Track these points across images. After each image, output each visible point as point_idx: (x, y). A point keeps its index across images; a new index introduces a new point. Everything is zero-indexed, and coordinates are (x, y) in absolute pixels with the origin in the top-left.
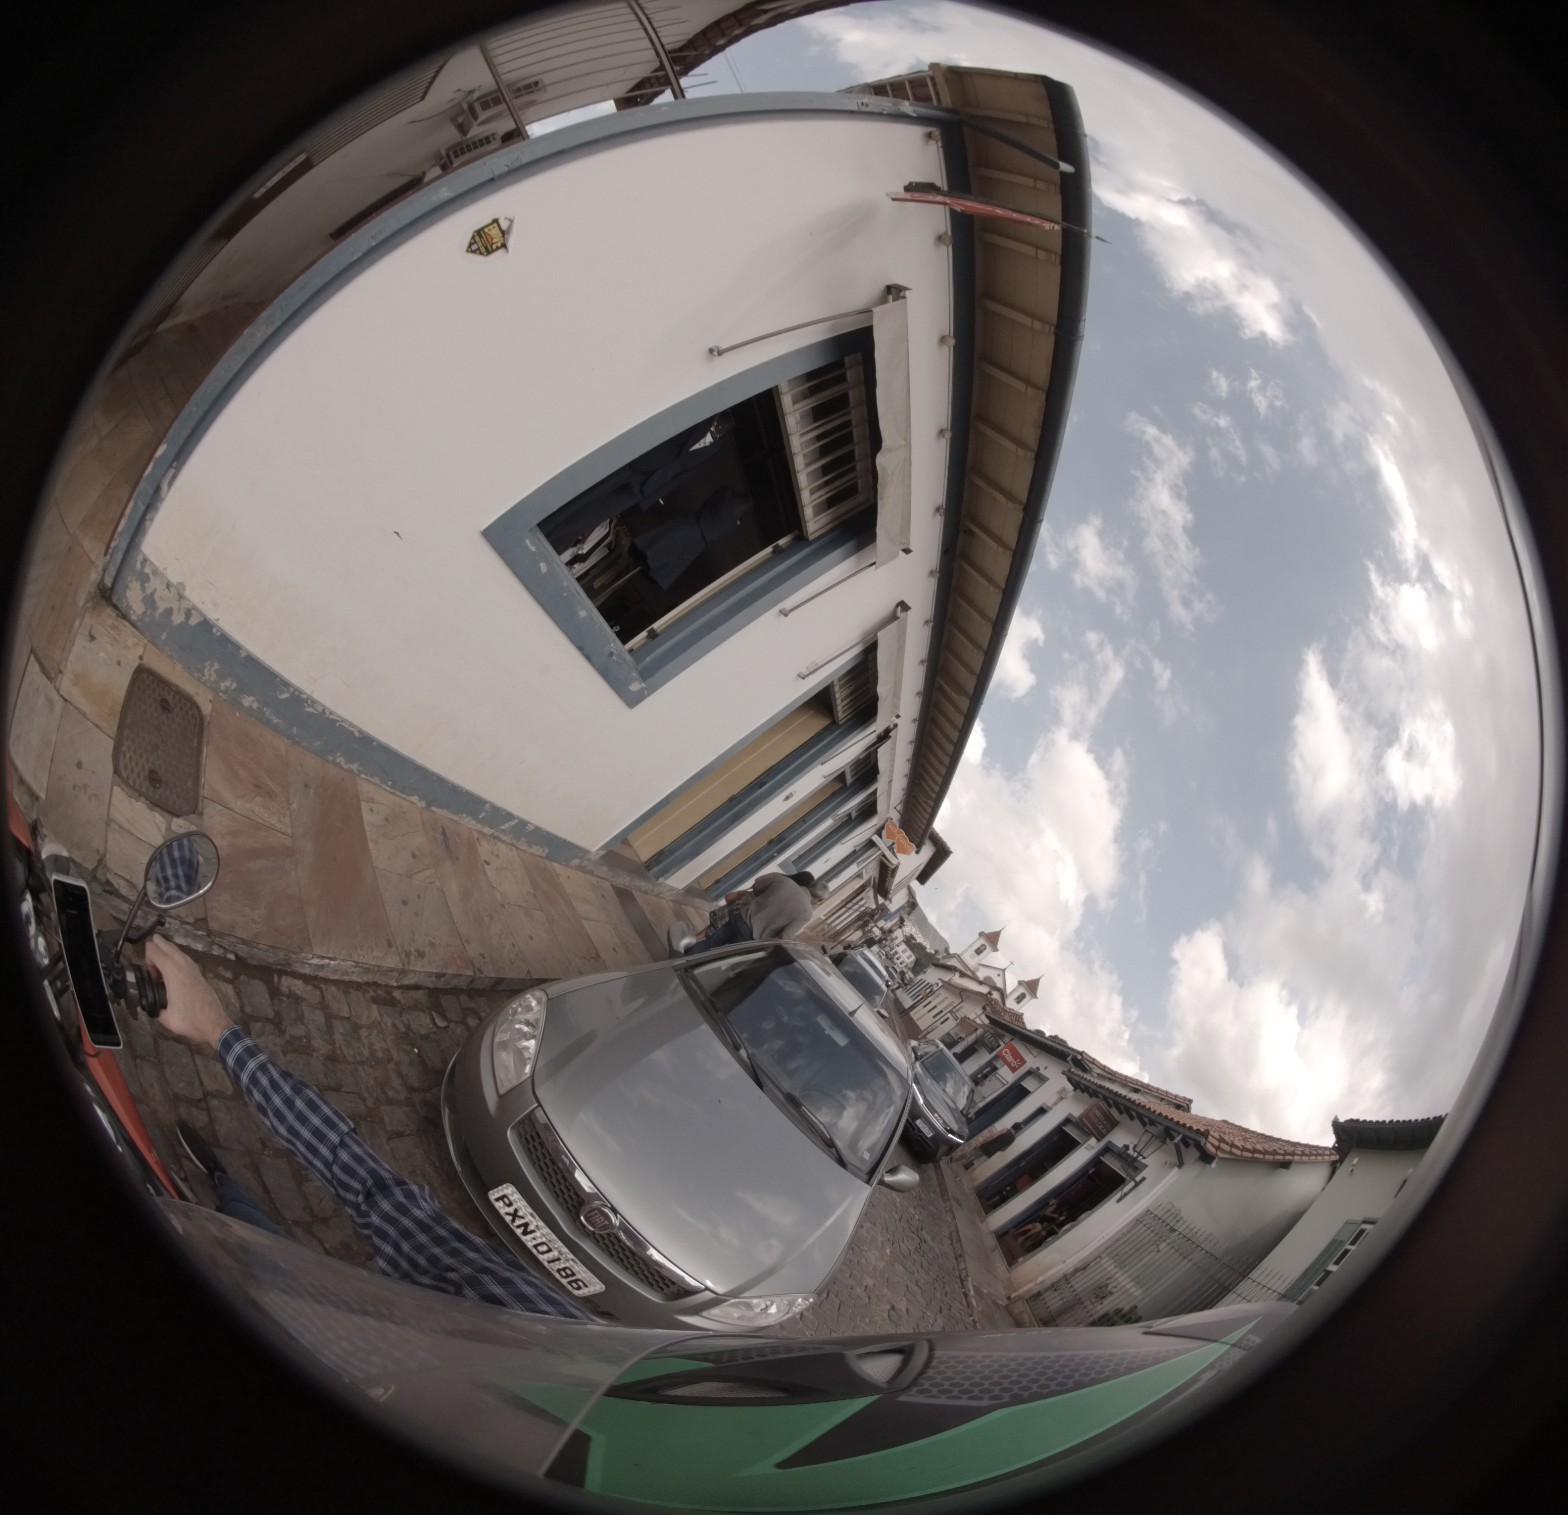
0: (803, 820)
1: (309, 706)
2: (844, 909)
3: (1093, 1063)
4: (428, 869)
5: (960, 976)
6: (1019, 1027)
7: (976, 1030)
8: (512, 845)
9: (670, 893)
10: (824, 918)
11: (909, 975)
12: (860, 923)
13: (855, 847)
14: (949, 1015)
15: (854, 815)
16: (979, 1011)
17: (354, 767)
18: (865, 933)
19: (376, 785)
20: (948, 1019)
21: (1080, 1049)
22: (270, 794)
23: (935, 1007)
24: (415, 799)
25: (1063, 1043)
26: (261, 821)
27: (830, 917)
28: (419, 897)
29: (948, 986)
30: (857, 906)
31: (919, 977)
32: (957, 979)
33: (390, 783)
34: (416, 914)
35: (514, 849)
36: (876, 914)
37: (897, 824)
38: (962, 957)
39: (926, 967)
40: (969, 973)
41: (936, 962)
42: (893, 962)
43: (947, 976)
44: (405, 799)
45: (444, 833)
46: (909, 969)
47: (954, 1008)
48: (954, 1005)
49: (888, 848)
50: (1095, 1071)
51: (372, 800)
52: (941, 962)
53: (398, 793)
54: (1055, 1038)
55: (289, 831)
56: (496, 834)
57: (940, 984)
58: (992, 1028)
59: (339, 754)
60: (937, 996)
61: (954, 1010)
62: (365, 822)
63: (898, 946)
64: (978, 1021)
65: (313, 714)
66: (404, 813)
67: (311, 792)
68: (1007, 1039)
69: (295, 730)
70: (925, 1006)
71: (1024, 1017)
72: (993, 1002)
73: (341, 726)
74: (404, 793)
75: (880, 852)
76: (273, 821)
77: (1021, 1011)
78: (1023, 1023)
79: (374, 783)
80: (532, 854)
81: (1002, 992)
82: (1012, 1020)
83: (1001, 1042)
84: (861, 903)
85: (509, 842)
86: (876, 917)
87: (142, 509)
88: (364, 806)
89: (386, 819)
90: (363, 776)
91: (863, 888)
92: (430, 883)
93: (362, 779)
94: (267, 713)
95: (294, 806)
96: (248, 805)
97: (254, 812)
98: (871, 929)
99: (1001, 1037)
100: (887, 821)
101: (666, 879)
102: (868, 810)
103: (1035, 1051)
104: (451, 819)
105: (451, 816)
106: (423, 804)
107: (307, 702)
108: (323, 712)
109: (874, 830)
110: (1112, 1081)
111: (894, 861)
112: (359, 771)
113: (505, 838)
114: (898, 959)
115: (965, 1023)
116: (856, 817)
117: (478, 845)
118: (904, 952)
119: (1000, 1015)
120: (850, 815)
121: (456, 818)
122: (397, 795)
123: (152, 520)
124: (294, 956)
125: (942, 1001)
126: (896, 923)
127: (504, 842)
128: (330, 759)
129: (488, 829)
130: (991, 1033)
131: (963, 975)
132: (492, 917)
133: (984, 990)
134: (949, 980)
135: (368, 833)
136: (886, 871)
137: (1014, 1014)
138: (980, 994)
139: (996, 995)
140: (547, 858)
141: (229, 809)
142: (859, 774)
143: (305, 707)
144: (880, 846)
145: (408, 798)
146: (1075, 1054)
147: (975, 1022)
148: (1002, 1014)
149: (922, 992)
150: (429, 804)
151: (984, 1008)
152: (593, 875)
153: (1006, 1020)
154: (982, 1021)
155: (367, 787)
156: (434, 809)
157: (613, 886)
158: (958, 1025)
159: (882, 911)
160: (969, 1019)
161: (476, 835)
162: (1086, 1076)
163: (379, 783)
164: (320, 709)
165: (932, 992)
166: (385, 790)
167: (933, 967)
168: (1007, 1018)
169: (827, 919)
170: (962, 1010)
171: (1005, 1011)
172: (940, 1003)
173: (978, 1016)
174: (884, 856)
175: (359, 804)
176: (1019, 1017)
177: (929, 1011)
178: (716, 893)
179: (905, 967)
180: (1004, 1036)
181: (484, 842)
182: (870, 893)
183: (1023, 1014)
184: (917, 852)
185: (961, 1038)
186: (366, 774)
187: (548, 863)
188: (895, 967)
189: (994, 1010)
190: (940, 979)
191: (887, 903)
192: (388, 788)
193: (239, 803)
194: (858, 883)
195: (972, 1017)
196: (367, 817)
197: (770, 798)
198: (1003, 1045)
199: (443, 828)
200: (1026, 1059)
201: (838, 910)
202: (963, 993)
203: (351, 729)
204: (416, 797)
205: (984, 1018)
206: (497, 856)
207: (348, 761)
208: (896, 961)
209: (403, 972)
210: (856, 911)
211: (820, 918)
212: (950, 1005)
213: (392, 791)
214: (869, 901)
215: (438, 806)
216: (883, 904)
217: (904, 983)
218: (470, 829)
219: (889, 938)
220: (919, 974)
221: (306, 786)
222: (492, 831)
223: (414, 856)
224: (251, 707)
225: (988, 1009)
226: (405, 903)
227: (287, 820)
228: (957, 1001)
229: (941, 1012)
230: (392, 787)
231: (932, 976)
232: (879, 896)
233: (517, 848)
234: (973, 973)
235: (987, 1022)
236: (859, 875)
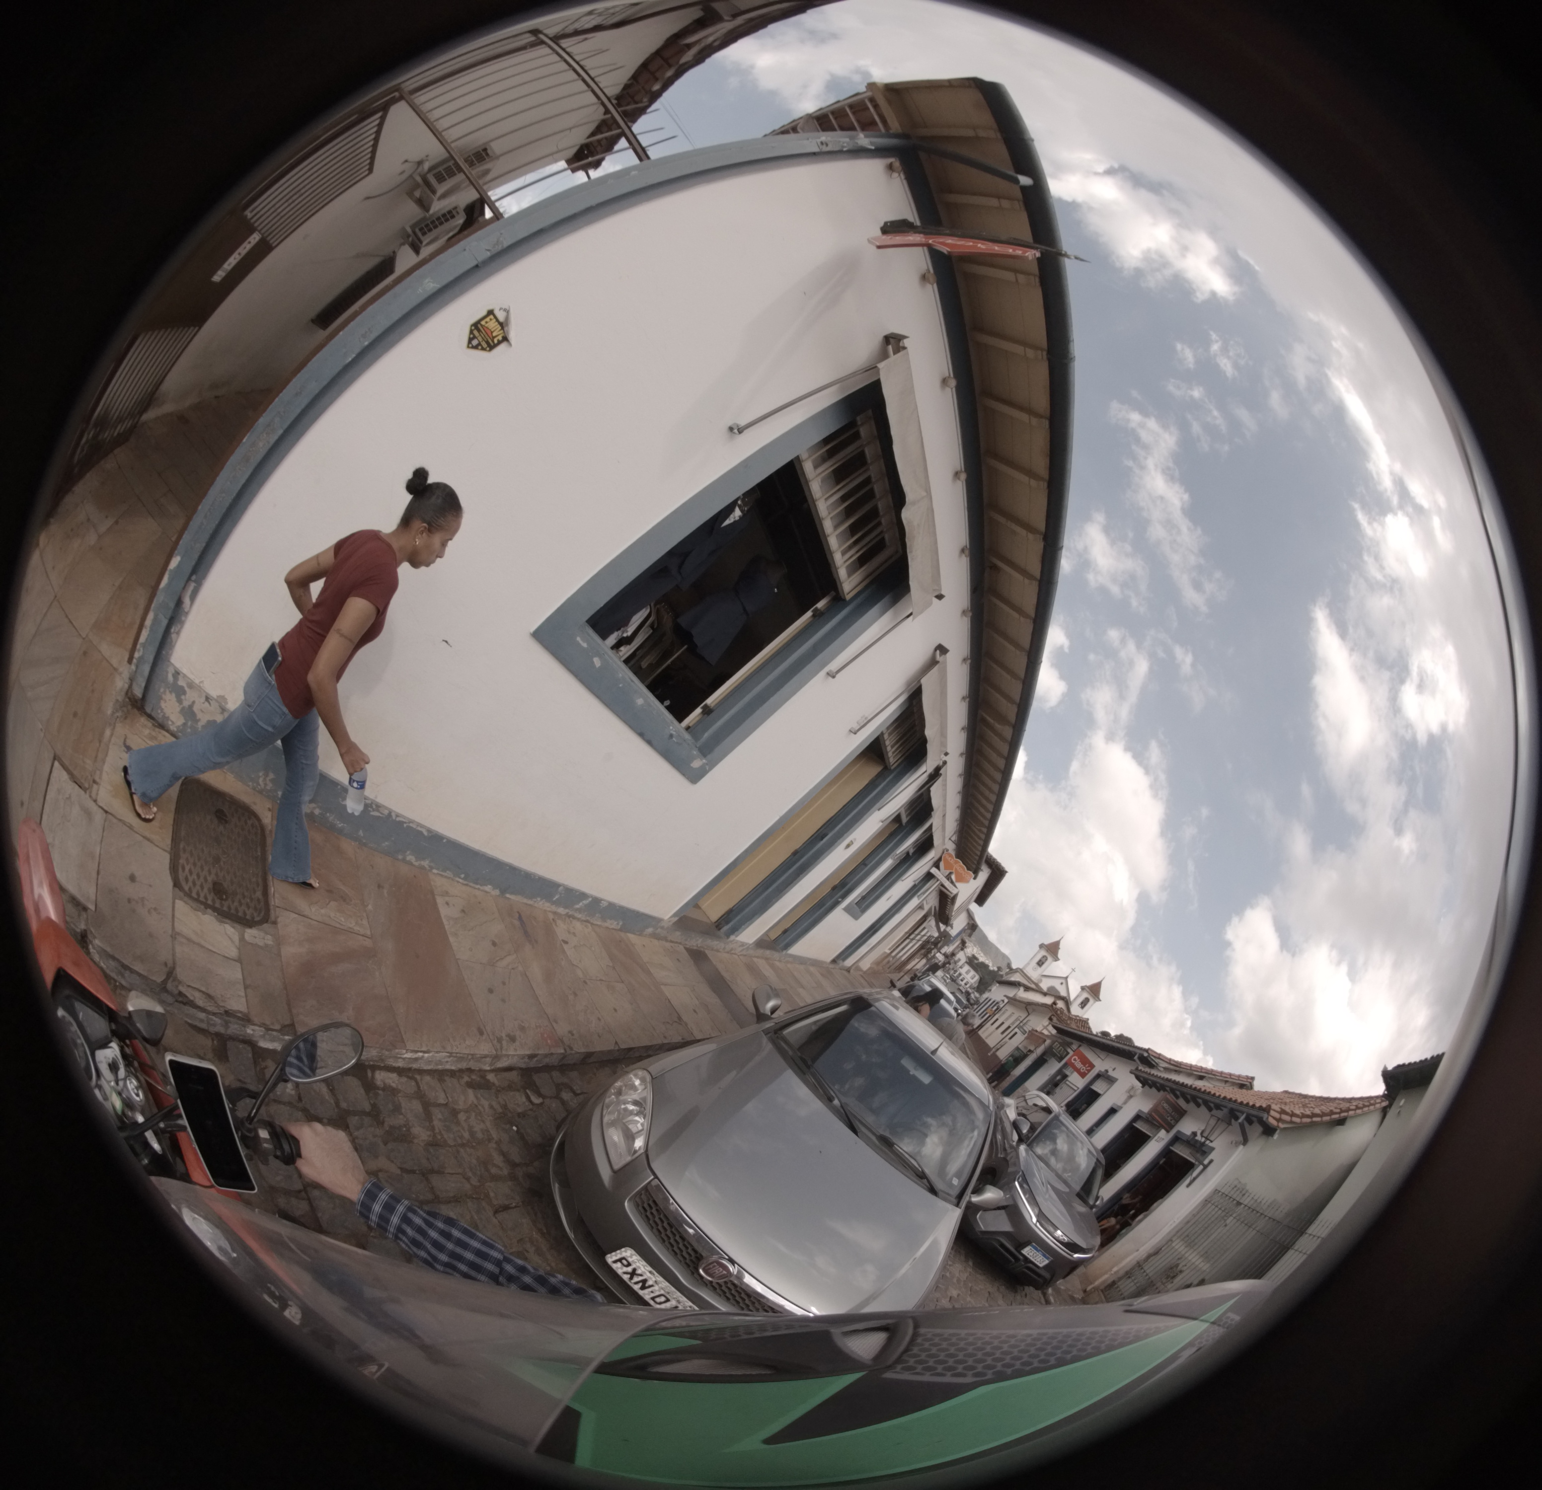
0: (864, 863)
1: (374, 810)
2: (908, 941)
3: (1159, 1058)
4: (510, 955)
5: (1025, 990)
6: (1086, 1033)
7: (1045, 1041)
8: (587, 921)
9: (741, 948)
10: (888, 952)
11: (974, 995)
12: (923, 951)
13: (914, 881)
14: (1016, 1030)
15: (911, 851)
16: (1046, 1022)
17: (426, 863)
18: (928, 960)
19: (449, 878)
20: (1016, 1033)
21: (1146, 1046)
22: (344, 899)
23: (1003, 1023)
24: (488, 888)
25: (1129, 1041)
26: (338, 926)
27: (894, 950)
28: (504, 983)
29: (1014, 1001)
30: (919, 937)
31: (986, 995)
32: (1022, 994)
33: (463, 876)
34: (503, 1001)
35: (589, 925)
36: (939, 942)
37: (953, 854)
38: (1025, 971)
39: (990, 985)
40: (1033, 986)
41: (1000, 979)
42: (957, 984)
43: (1011, 992)
44: (479, 889)
45: (520, 918)
46: (974, 989)
47: (1021, 1022)
48: (1021, 1020)
49: (946, 877)
50: (1161, 1065)
51: (446, 894)
52: (1005, 978)
53: (471, 884)
54: (1120, 1038)
55: (368, 933)
56: (571, 913)
57: (1006, 1000)
58: (1059, 1038)
59: (408, 852)
60: (1004, 1013)
61: (1021, 1024)
62: (442, 916)
63: (961, 967)
64: (1046, 1032)
65: (378, 817)
66: (480, 903)
67: (385, 891)
68: (1074, 1047)
69: (361, 833)
70: (992, 1024)
71: (1089, 1022)
72: (1059, 1012)
73: (409, 827)
74: (477, 884)
75: (938, 882)
76: (351, 924)
77: (1085, 1016)
78: (1089, 1028)
79: (446, 877)
80: (607, 928)
81: (1066, 1001)
82: (1078, 1027)
83: (1069, 1050)
84: (923, 933)
85: (584, 919)
86: (939, 945)
87: (165, 622)
88: (440, 901)
89: (463, 911)
90: (435, 871)
91: (924, 919)
92: (513, 969)
93: (434, 874)
94: (331, 819)
95: (370, 907)
96: (323, 911)
97: (330, 917)
98: (934, 955)
99: (1069, 1045)
100: (943, 853)
101: (737, 936)
102: (925, 845)
103: (1103, 1054)
104: (526, 904)
105: (525, 901)
106: (497, 892)
107: (372, 807)
108: (390, 815)
109: (931, 863)
110: (1177, 1072)
111: (954, 891)
112: (430, 866)
113: (579, 916)
114: (962, 980)
115: (1034, 1037)
116: (914, 853)
117: (554, 926)
118: (967, 973)
119: (1067, 1024)
120: (908, 853)
121: (530, 902)
122: (470, 886)
123: (178, 633)
124: (387, 1053)
125: (1009, 1016)
126: (958, 946)
127: (578, 919)
128: (400, 857)
129: (562, 909)
130: (1059, 1043)
131: (1027, 989)
132: (575, 995)
133: (1048, 1000)
134: (1015, 996)
135: (446, 927)
136: (945, 900)
137: (1080, 1020)
138: (1044, 1005)
139: (1060, 1004)
140: (621, 930)
141: (303, 916)
142: (913, 813)
143: (370, 811)
144: (939, 878)
145: (482, 888)
146: (1141, 1052)
147: (1043, 1034)
148: (1069, 1022)
149: (988, 1011)
150: (503, 892)
151: (1050, 1019)
152: (667, 941)
153: (1073, 1027)
154: (1050, 1032)
155: (440, 881)
156: (508, 896)
157: (687, 949)
158: (1026, 1038)
159: (945, 938)
160: (1036, 1031)
161: (551, 916)
162: (1154, 1072)
163: (452, 876)
164: (386, 812)
165: (998, 1009)
166: (458, 882)
167: (998, 985)
168: (1073, 1026)
169: (892, 952)
170: (1030, 1023)
171: (1070, 1018)
172: (1007, 1019)
173: (1045, 1028)
174: (943, 885)
175: (434, 900)
176: (1085, 1023)
177: (997, 1028)
178: (785, 943)
179: (970, 987)
180: (1072, 1043)
181: (559, 922)
182: (932, 922)
183: (1088, 1019)
184: (975, 878)
185: (1030, 1051)
186: (438, 869)
187: (622, 934)
188: (961, 988)
189: (1060, 1020)
190: (1005, 996)
191: (948, 929)
192: (461, 880)
193: (313, 910)
194: (920, 914)
195: (1039, 1029)
196: (444, 911)
197: (833, 847)
198: (1071, 1053)
199: (518, 912)
200: (1094, 1063)
201: (902, 942)
202: (1029, 1007)
203: (419, 829)
204: (490, 887)
205: (1051, 1028)
206: (574, 934)
207: (417, 859)
208: (961, 982)
209: (497, 1057)
210: (919, 940)
211: (885, 953)
212: (1017, 1020)
213: (465, 882)
214: (931, 930)
215: (512, 893)
216: (945, 930)
217: (971, 1003)
218: (545, 911)
219: (952, 961)
220: (984, 993)
221: (379, 886)
222: (567, 911)
223: (494, 944)
224: (312, 813)
225: (1055, 1019)
226: (491, 991)
227: (365, 922)
228: (1024, 1015)
229: (1009, 1027)
230: (464, 879)
231: (997, 993)
232: (941, 925)
233: (592, 924)
234: (1036, 985)
235: (1054, 1032)
236: (920, 907)
